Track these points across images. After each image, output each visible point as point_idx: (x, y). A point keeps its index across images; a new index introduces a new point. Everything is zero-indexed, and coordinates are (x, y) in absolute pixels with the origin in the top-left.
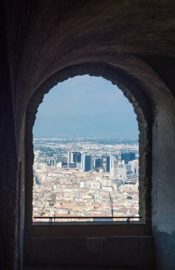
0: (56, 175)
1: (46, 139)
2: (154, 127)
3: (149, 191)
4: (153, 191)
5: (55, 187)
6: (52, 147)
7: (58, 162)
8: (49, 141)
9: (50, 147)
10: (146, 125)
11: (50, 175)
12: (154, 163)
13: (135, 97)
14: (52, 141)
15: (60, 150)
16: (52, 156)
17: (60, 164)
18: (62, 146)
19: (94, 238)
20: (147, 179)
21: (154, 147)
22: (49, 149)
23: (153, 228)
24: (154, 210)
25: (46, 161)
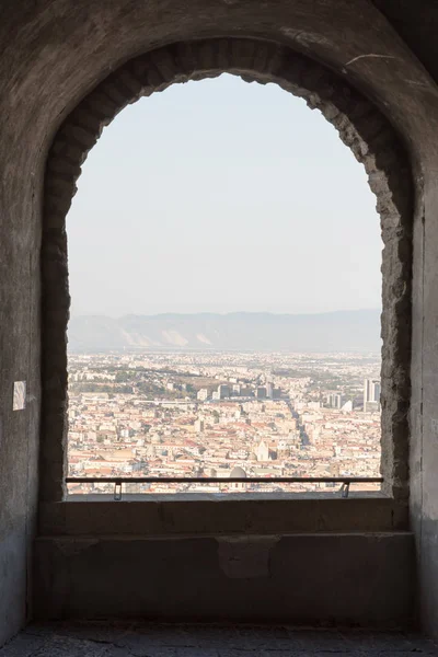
0: (341, 426)
1: (323, 356)
2: (418, 224)
3: (404, 405)
4: (415, 404)
5: (338, 449)
6: (335, 372)
7: (344, 400)
8: (327, 360)
9: (331, 370)
10: (397, 220)
11: (328, 425)
12: (417, 326)
13: (367, 140)
14: (334, 360)
15: (350, 376)
16: (335, 389)
17: (348, 406)
18: (354, 370)
19: (243, 538)
20: (398, 372)
21: (417, 282)
22: (329, 375)
23: (412, 510)
24: (415, 457)
25: (321, 399)
